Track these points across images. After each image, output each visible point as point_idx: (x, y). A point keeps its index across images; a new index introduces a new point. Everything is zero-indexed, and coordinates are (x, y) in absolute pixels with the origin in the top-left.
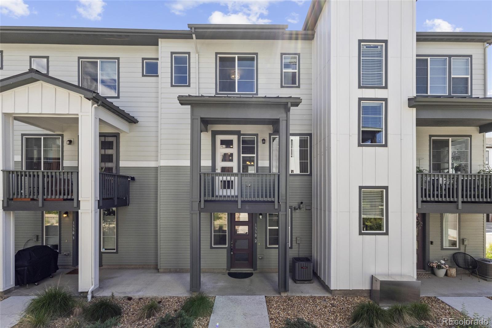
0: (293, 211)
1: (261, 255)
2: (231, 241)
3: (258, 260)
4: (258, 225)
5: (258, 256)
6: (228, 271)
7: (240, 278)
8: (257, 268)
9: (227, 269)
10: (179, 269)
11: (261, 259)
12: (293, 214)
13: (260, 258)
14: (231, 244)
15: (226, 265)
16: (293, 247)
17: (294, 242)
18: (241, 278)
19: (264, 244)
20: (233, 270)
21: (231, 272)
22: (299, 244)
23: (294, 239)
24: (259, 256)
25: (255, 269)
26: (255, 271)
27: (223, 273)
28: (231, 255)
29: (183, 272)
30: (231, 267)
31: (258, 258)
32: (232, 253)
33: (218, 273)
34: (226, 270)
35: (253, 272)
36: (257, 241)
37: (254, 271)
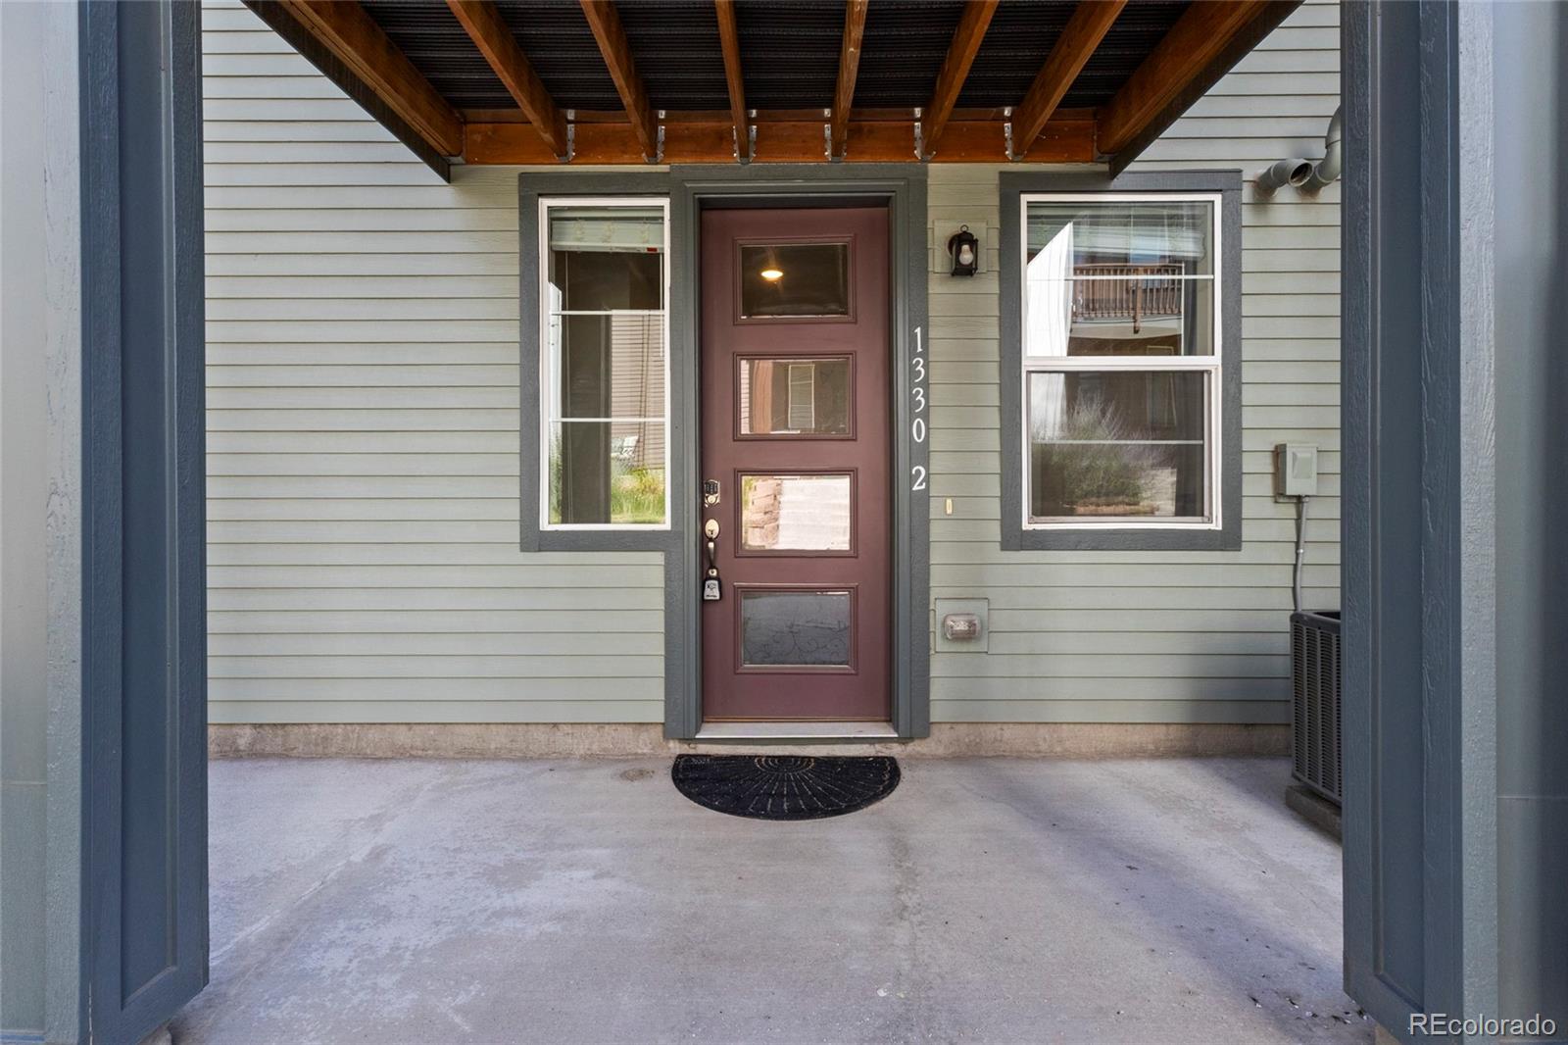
0: (1247, 216)
1: (970, 606)
2: (704, 488)
3: (938, 643)
4: (934, 346)
5: (940, 609)
6: (677, 748)
7: (777, 815)
8: (936, 714)
9: (670, 730)
10: (255, 726)
11: (969, 636)
12: (1248, 239)
13: (961, 626)
14: (704, 515)
15: (658, 690)
16: (1248, 532)
17: (1256, 487)
18: (796, 814)
19: (994, 509)
20: (723, 738)
21: (703, 749)
22: (1299, 500)
23: (1256, 465)
24: (945, 611)
25: (917, 728)
26: (916, 747)
27: (638, 757)
28: (704, 602)
29: (285, 756)
30: (707, 709)
31: (935, 627)
32: (713, 592)
33: (593, 760)
34: (657, 733)
35: (895, 750)
36: (927, 480)
37: (903, 740)
